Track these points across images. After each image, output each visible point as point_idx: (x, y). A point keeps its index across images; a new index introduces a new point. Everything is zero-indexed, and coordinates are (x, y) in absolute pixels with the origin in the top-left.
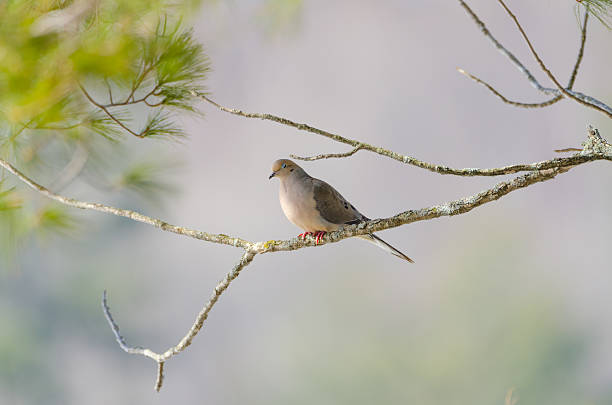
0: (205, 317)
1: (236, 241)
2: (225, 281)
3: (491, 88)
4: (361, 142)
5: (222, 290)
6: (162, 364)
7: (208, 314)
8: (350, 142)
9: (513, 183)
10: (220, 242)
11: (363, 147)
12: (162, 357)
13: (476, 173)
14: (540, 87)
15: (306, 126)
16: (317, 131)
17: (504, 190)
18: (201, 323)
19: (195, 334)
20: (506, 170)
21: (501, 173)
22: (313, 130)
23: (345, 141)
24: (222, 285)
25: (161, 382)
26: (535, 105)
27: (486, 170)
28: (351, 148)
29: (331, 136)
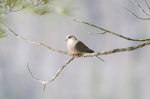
0: (59, 73)
1: (69, 54)
2: (66, 64)
3: (133, 14)
4: (107, 30)
5: (64, 66)
6: (45, 85)
7: (60, 72)
8: (104, 30)
9: (146, 43)
10: (65, 54)
11: (107, 31)
12: (45, 83)
13: (138, 40)
14: (146, 14)
15: (92, 25)
16: (95, 26)
17: (144, 45)
18: (58, 75)
19: (55, 77)
20: (145, 40)
21: (144, 41)
22: (94, 26)
23: (103, 30)
24: (65, 65)
25: (44, 89)
26: (145, 19)
27: (140, 40)
28: (104, 32)
29: (99, 28)
